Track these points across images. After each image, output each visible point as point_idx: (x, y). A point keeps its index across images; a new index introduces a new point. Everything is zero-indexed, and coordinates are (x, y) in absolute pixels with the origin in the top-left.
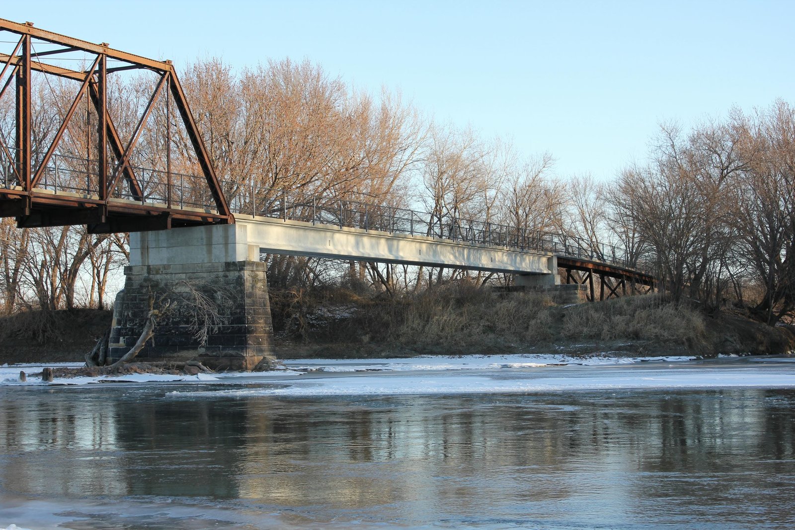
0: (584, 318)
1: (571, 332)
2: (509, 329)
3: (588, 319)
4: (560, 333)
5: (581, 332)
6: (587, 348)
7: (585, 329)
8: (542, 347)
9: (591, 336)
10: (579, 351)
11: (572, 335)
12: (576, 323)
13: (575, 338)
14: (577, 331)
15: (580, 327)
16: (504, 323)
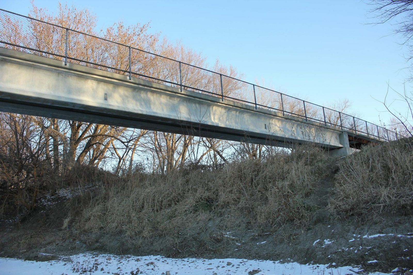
0: (379, 166)
1: (350, 200)
2: (237, 201)
3: (386, 168)
4: (326, 204)
5: (375, 199)
6: (397, 247)
7: (384, 192)
8: (282, 241)
9: (404, 207)
10: (373, 254)
11: (352, 209)
12: (360, 180)
13: (360, 214)
14: (365, 196)
15: (372, 190)
16: (231, 192)
